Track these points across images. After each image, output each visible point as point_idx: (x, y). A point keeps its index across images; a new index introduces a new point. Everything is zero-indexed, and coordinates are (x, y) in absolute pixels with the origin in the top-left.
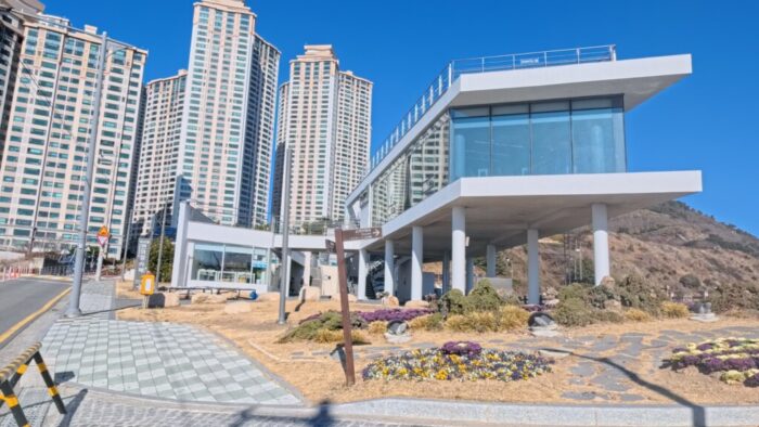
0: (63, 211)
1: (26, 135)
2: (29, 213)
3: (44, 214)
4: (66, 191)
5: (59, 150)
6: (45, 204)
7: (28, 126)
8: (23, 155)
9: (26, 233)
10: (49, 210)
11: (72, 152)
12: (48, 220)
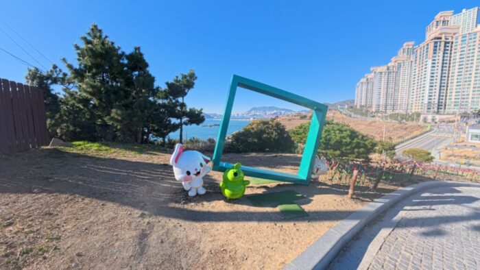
0: (471, 96)
1: (456, 74)
2: (458, 99)
3: (464, 98)
4: (472, 89)
5: (468, 76)
6: (464, 95)
7: (456, 71)
8: (455, 81)
9: (458, 105)
10: (465, 97)
11: (473, 75)
12: (465, 100)
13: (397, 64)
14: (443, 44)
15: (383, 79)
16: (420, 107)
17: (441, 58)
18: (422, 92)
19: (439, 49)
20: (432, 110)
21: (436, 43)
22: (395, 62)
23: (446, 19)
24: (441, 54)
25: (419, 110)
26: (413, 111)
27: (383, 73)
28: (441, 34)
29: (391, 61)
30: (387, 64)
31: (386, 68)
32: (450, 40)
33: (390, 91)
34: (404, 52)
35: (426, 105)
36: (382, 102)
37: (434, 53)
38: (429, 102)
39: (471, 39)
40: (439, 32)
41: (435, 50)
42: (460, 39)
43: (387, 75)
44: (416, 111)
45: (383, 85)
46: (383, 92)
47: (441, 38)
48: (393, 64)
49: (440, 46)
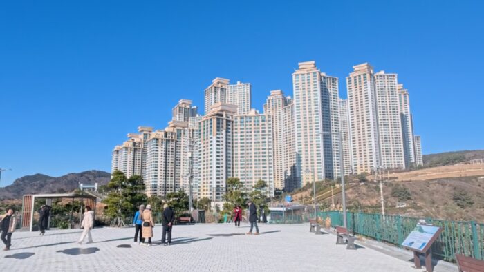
0: (254, 180)
1: (239, 155)
3: (248, 182)
4: (254, 173)
5: (249, 159)
6: (248, 179)
7: (239, 152)
8: (239, 162)
11: (253, 158)
13: (176, 131)
14: (225, 121)
15: (160, 149)
16: (208, 192)
17: (224, 136)
18: (209, 173)
19: (222, 127)
20: (221, 195)
21: (218, 119)
22: (174, 127)
23: (224, 87)
24: (224, 132)
25: (209, 196)
26: (202, 197)
27: (160, 141)
28: (222, 111)
29: (168, 125)
30: (164, 129)
31: (163, 133)
32: (230, 118)
33: (170, 166)
34: (180, 111)
35: (215, 190)
36: (160, 182)
37: (218, 130)
38: (218, 186)
39: (247, 122)
40: (220, 108)
41: (218, 127)
42: (239, 120)
43: (164, 144)
44: (205, 196)
45: (161, 158)
46: (160, 167)
47: (222, 115)
48: (171, 130)
49: (222, 123)
